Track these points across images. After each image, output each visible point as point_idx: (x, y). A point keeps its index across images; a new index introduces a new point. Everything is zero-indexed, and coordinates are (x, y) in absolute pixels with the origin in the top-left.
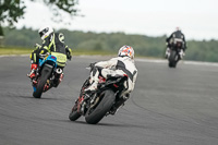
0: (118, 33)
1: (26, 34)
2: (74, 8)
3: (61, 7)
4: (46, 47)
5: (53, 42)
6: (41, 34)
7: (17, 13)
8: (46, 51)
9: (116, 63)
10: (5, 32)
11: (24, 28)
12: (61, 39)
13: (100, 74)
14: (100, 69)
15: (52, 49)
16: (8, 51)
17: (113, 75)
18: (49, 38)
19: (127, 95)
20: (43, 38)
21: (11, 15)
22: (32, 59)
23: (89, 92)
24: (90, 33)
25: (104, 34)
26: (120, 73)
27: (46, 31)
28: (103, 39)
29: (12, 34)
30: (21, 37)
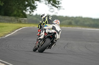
0: (79, 17)
1: (37, 18)
2: (59, 5)
3: (53, 5)
4: (44, 22)
5: (47, 20)
6: (42, 16)
7: (33, 8)
8: (44, 24)
9: (52, 27)
10: (28, 16)
11: (36, 15)
12: (50, 18)
13: (45, 32)
14: (45, 30)
15: (46, 23)
16: (29, 25)
17: (50, 32)
18: (45, 18)
19: (56, 41)
20: (42, 18)
21: (31, 9)
22: (38, 27)
23: (40, 39)
24: (66, 17)
25: (73, 17)
26: (53, 31)
27: (43, 15)
28: (72, 20)
29: (31, 17)
30: (35, 19)
